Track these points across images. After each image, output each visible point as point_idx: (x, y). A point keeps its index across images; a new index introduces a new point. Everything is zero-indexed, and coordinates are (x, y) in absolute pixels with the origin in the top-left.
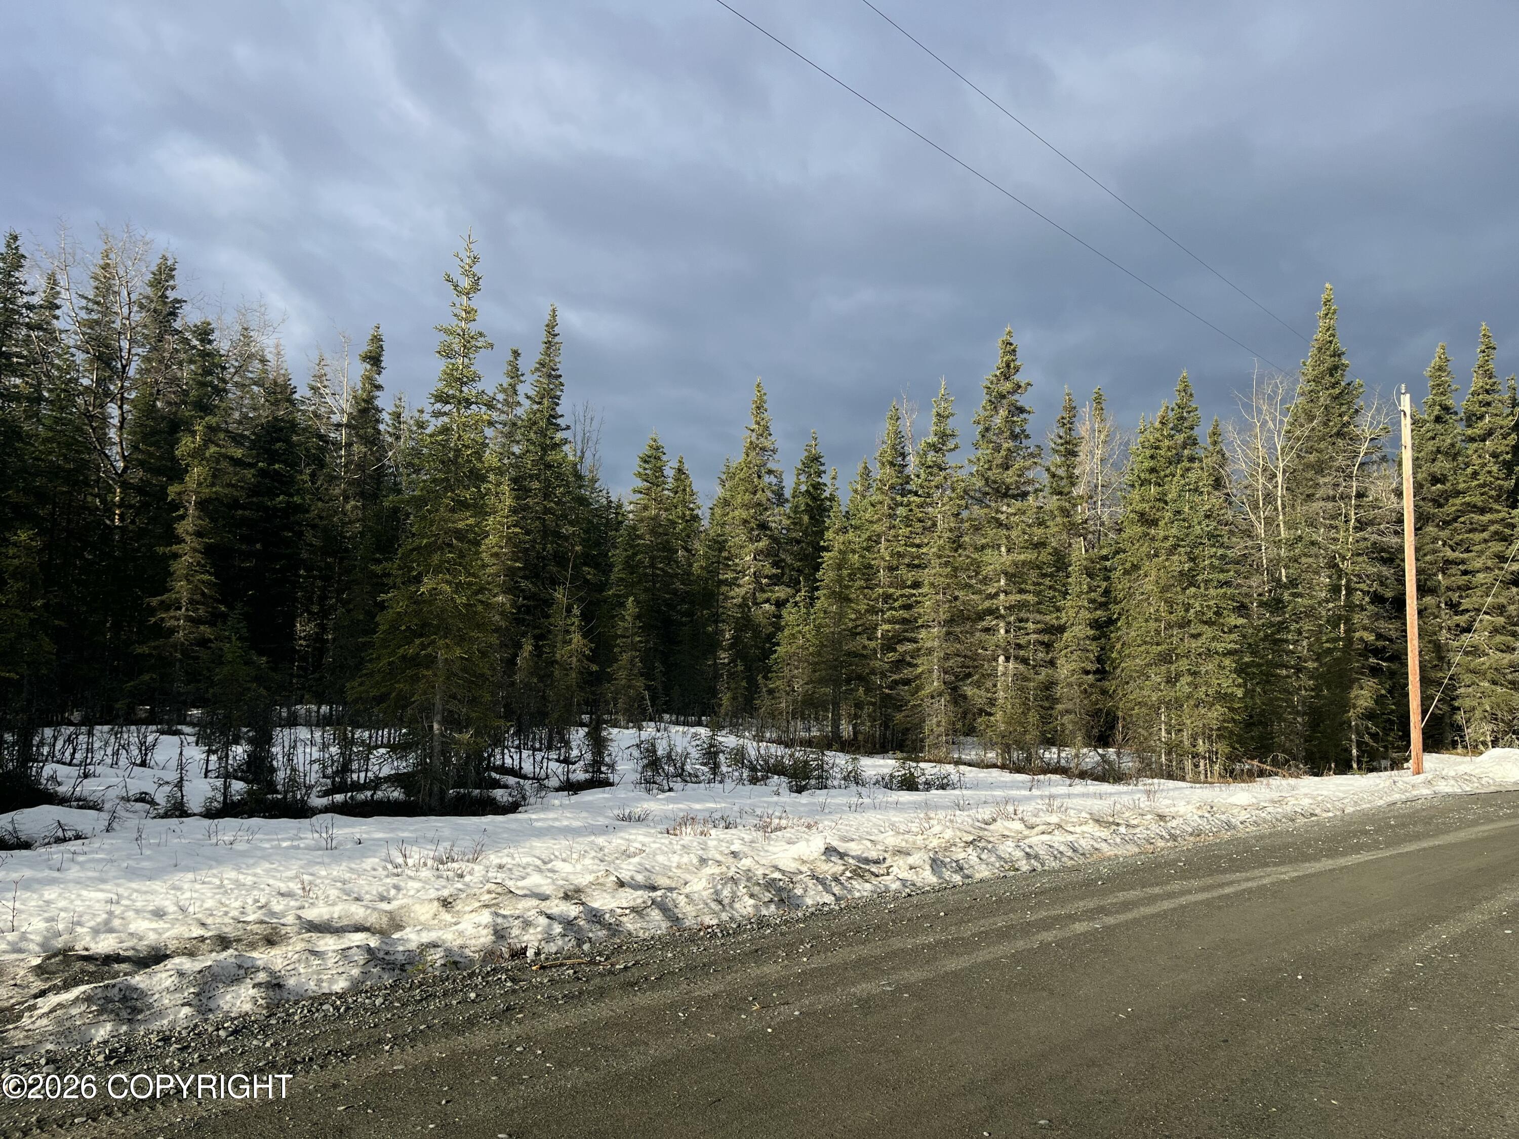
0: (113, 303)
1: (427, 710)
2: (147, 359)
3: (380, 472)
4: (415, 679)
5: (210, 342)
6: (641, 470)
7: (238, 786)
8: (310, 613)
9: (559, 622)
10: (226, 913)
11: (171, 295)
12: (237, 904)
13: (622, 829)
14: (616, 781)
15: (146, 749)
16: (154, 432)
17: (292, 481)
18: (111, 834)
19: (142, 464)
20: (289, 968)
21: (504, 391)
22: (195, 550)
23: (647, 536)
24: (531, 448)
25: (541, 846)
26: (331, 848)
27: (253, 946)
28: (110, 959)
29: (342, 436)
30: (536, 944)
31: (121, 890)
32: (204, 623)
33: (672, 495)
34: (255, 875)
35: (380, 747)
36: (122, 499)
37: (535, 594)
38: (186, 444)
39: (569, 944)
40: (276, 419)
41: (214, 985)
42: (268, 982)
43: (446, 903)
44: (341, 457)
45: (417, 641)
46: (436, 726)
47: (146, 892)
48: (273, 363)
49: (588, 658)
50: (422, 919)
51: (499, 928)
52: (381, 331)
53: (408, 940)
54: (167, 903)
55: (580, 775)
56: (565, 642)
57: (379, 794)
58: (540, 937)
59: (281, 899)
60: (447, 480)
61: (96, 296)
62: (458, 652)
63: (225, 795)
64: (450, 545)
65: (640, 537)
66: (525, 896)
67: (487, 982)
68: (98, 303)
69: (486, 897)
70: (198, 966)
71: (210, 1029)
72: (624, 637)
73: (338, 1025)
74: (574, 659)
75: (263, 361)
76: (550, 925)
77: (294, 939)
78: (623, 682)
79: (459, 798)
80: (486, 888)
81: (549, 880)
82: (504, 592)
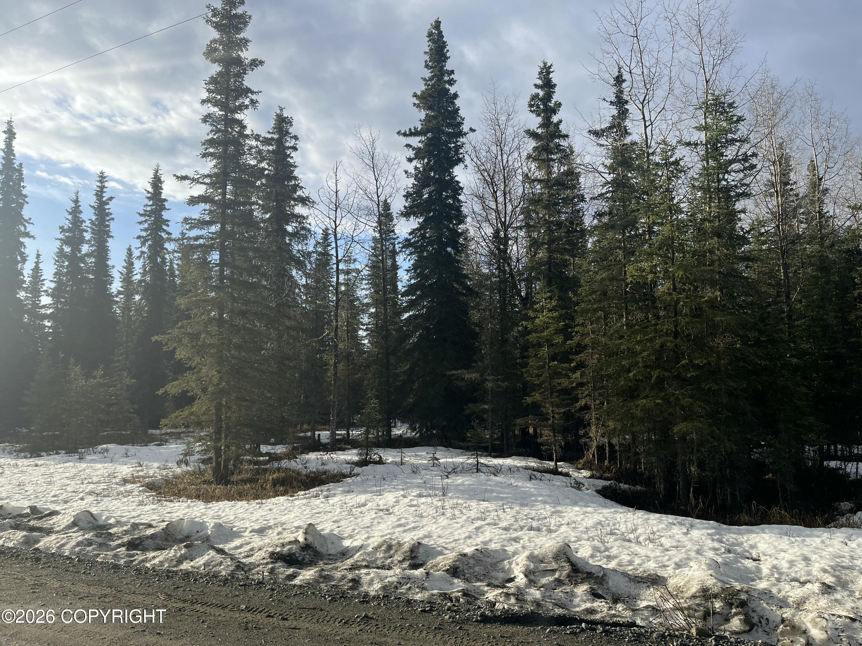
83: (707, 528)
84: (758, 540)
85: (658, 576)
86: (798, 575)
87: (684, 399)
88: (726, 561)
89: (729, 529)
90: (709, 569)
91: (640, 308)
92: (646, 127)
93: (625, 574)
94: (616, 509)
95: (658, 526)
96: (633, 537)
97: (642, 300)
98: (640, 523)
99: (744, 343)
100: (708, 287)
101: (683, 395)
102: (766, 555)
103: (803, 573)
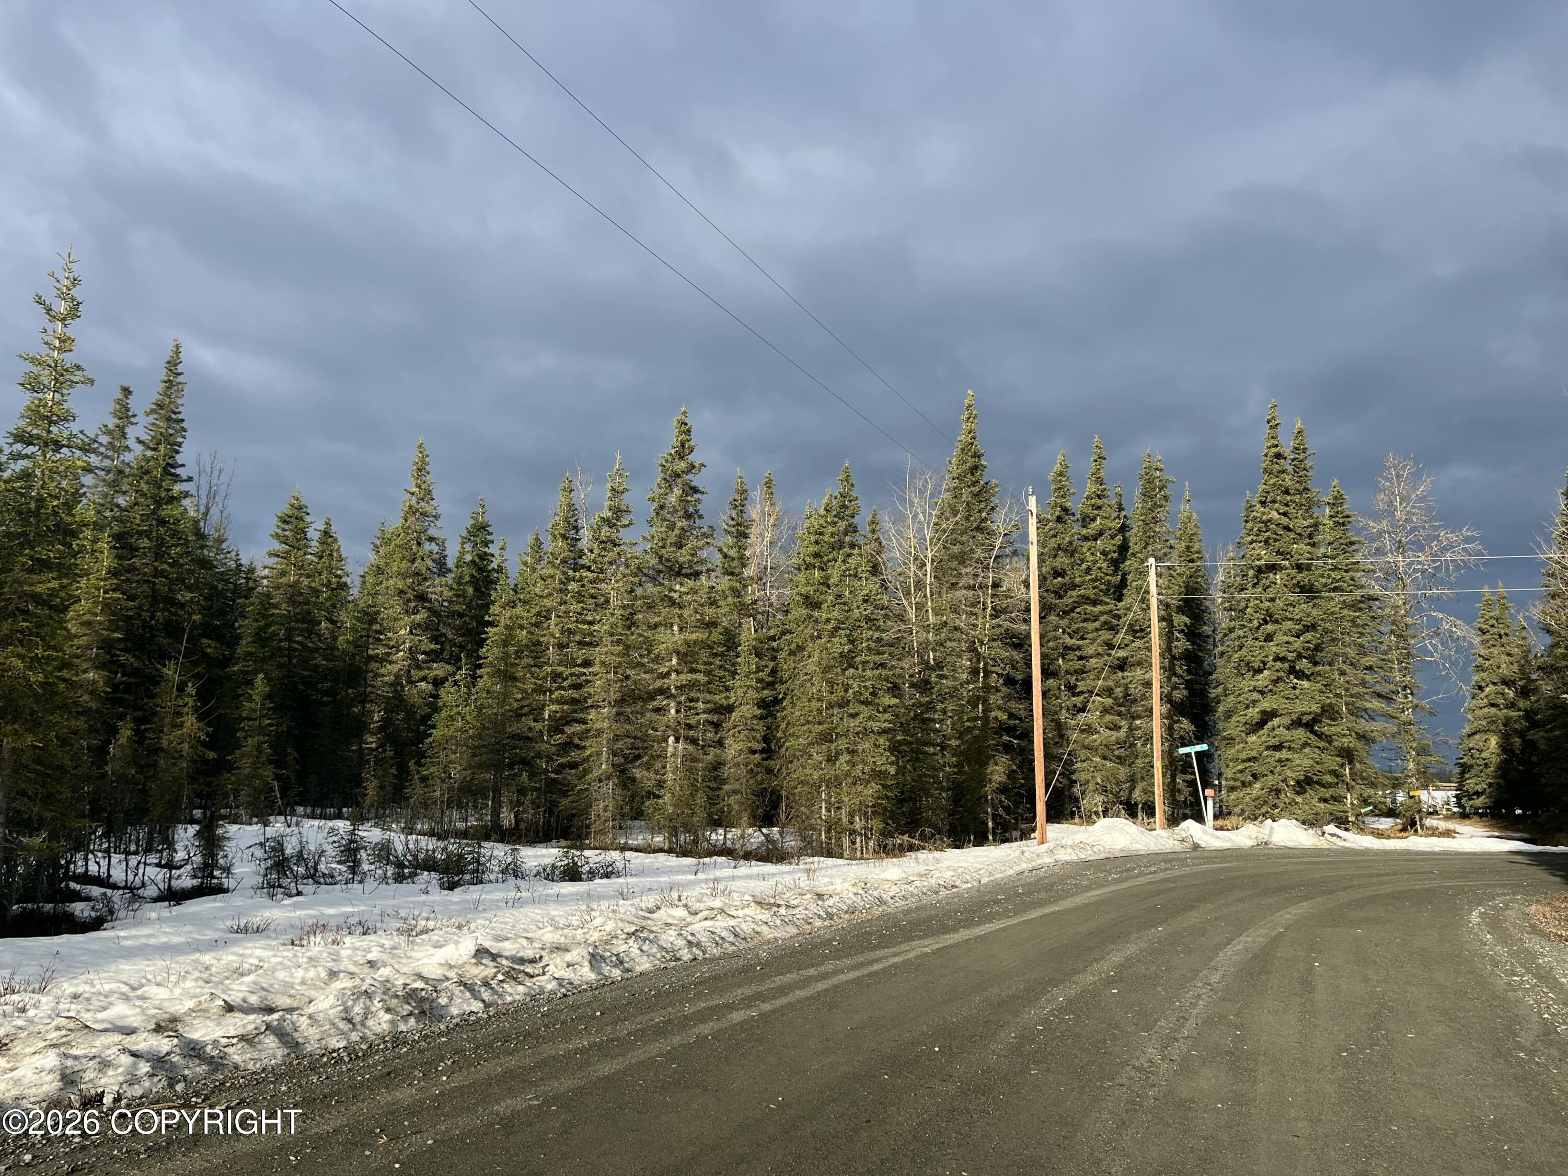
6: (279, 531)
9: (167, 702)
13: (234, 943)
14: (231, 887)
21: (109, 432)
23: (284, 606)
24: (141, 500)
25: (128, 969)
30: (116, 1088)
33: (315, 560)
37: (137, 670)
39: (158, 1085)
49: (204, 744)
51: (68, 1072)
55: (185, 881)
56: (174, 726)
58: (121, 1079)
60: (24, 534)
62: (30, 740)
64: (25, 612)
65: (275, 606)
66: (105, 1030)
72: (251, 719)
74: (186, 746)
76: (134, 1065)
78: (247, 772)
79: (26, 915)
80: (54, 1023)
81: (138, 1010)
82: (97, 668)
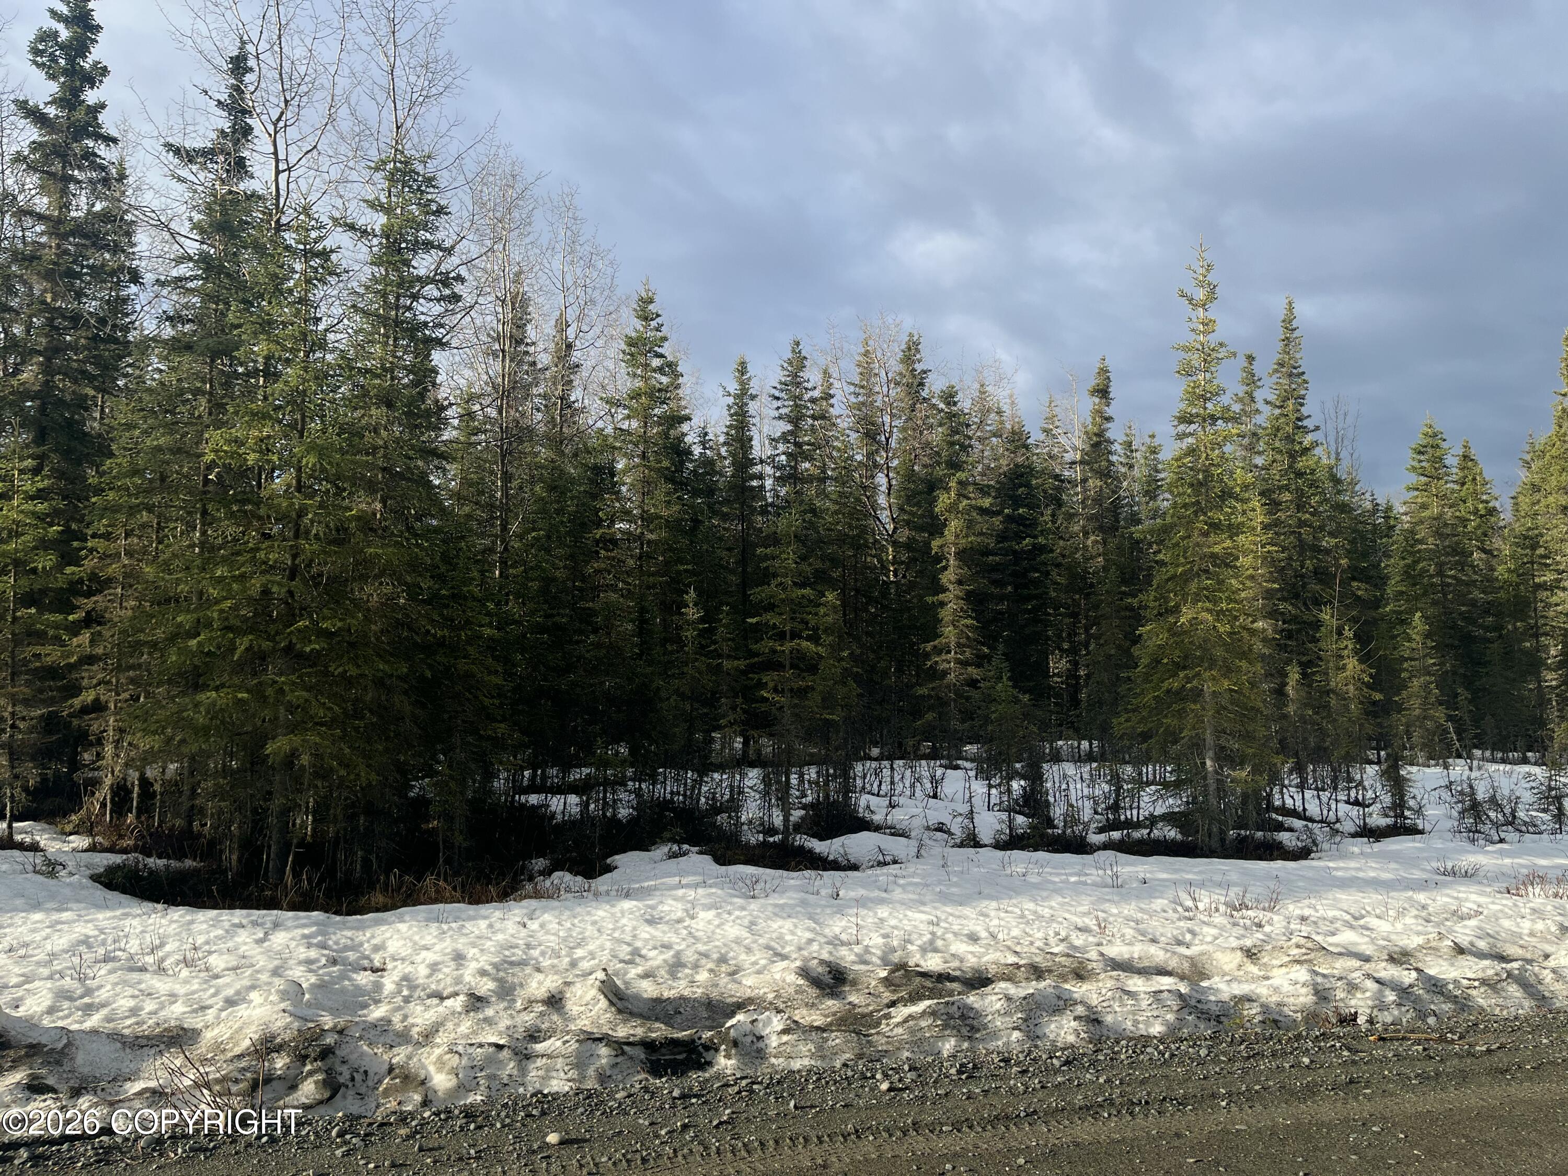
0: (874, 384)
1: (1197, 746)
2: (903, 429)
3: (1116, 506)
4: (1181, 714)
5: (955, 404)
6: (1416, 464)
7: (1020, 819)
8: (1061, 650)
9: (1329, 645)
10: (1032, 943)
11: (919, 367)
12: (1040, 935)
13: (1445, 885)
14: (1428, 827)
15: (936, 782)
16: (915, 493)
17: (1034, 523)
18: (921, 860)
19: (908, 523)
20: (1105, 1004)
21: (1241, 400)
22: (957, 597)
23: (1430, 540)
24: (1278, 457)
25: (1348, 899)
26: (1117, 885)
27: (1063, 978)
28: (942, 977)
29: (1077, 473)
30: (1368, 1011)
31: (939, 913)
32: (970, 665)
33: (1457, 487)
34: (1051, 908)
35: (1152, 784)
36: (894, 557)
37: (1296, 617)
38: (944, 500)
39: (1407, 1016)
40: (1016, 465)
41: (1038, 1013)
42: (1088, 1017)
43: (1250, 954)
44: (1077, 494)
45: (1182, 674)
46: (1209, 763)
47: (959, 917)
48: (1008, 412)
49: (1368, 685)
50: (1226, 968)
51: (1320, 988)
52: (1107, 363)
53: (1218, 990)
54: (978, 928)
55: (1377, 820)
56: (1338, 669)
57: (1156, 833)
58: (1370, 1003)
59: (1079, 934)
60: (1198, 502)
61: (862, 380)
62: (1226, 684)
63: (1011, 829)
64: (1206, 571)
65: (1421, 542)
66: (1340, 954)
67: (1320, 1048)
68: (862, 387)
69: (1295, 951)
70: (1023, 993)
71: (1044, 1057)
72: (1412, 659)
73: (1166, 1070)
74: (1351, 687)
75: (999, 413)
76: (1380, 991)
77: (1102, 976)
78: (1417, 712)
79: (1242, 840)
80: (1293, 941)
81: (1367, 939)
82: (1264, 617)
83: (304, 926)
84: (388, 935)
85: (183, 1029)
86: (440, 987)
87: (292, 691)
88: (323, 981)
89: (344, 923)
90: (283, 1000)
91: (231, 515)
92: (278, 173)
93: (116, 1037)
94: (127, 910)
95: (208, 933)
96: (152, 961)
97: (237, 501)
98: (172, 933)
99: (412, 597)
100: (362, 493)
101: (294, 683)
102: (396, 960)
103: (449, 980)
